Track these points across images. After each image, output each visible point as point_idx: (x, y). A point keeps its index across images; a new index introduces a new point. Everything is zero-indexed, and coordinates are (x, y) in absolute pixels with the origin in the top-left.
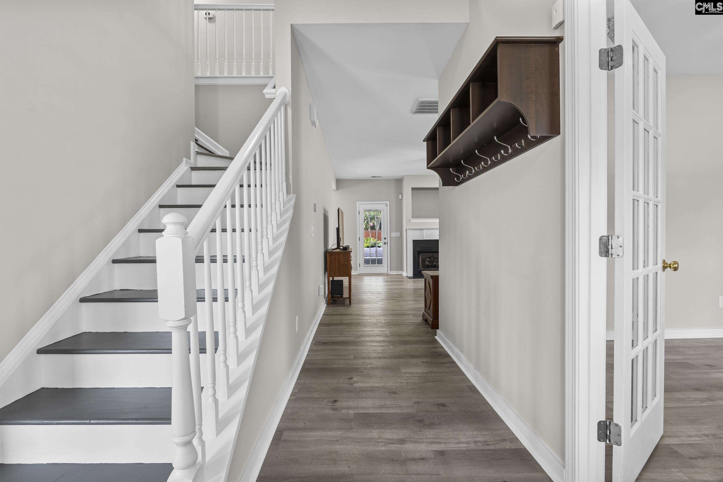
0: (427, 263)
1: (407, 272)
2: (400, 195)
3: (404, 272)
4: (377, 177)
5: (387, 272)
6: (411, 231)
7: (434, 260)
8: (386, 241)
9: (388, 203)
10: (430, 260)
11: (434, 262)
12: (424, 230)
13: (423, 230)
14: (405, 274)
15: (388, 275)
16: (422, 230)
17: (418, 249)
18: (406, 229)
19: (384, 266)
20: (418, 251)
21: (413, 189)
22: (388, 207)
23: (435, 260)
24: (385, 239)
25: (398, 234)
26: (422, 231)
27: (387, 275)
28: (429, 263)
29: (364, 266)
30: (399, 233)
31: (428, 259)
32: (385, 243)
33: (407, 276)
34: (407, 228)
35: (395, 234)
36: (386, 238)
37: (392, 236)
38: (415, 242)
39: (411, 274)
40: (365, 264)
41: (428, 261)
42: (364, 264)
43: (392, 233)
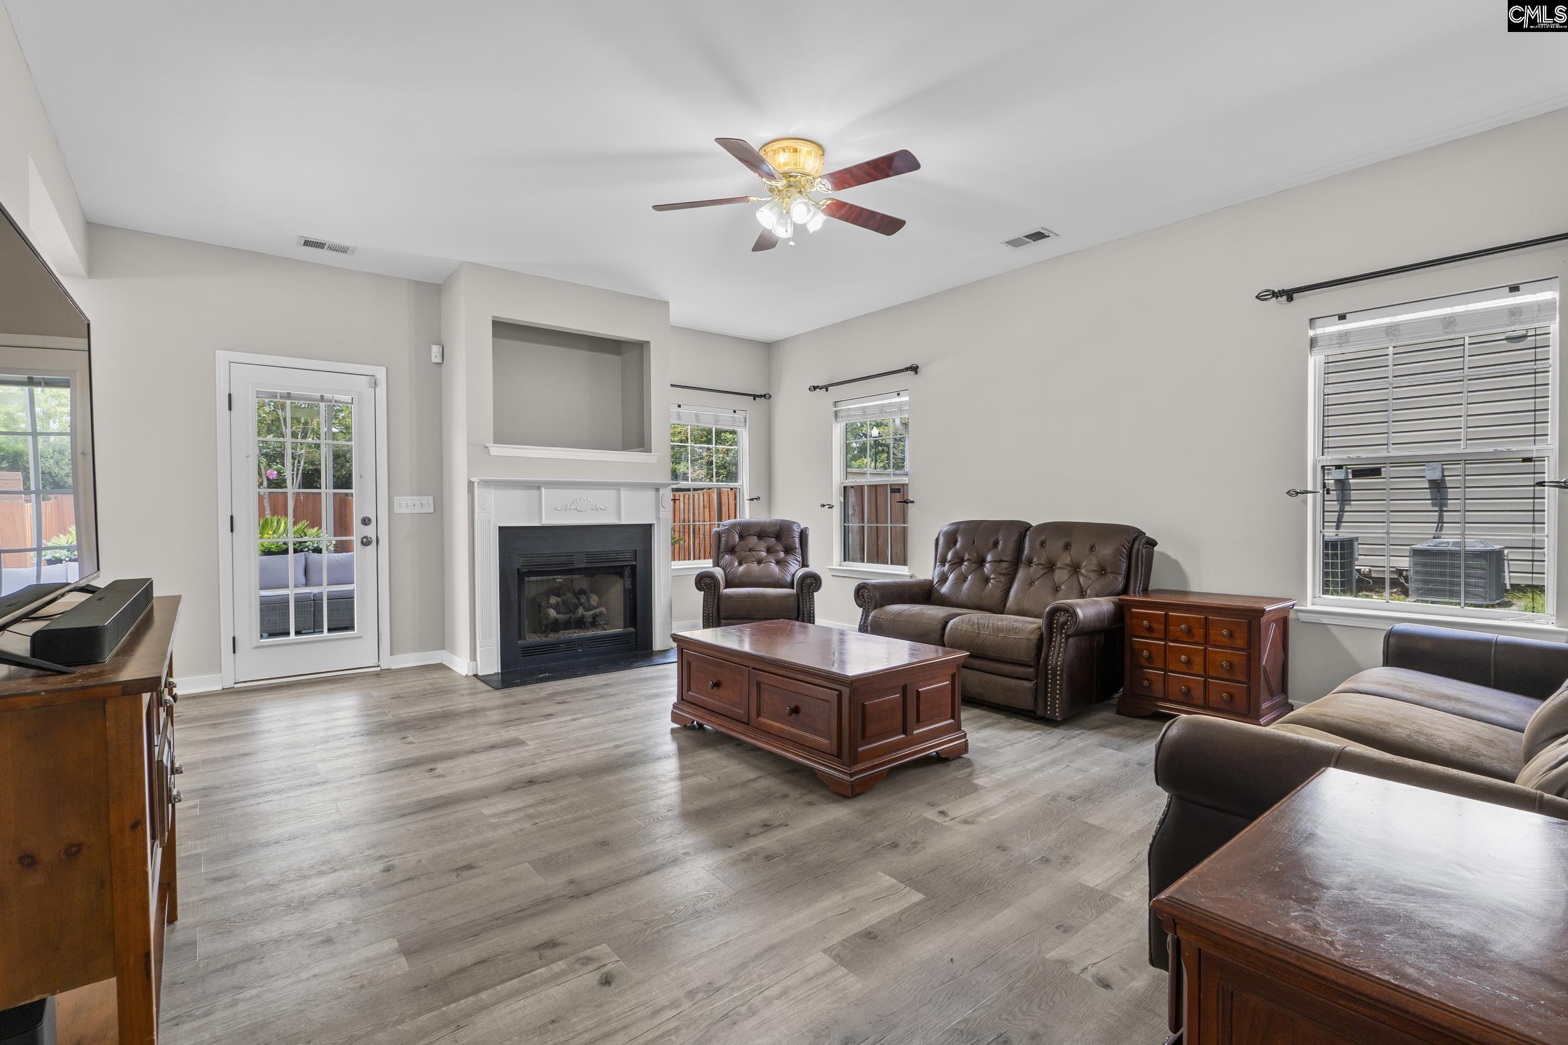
0: (552, 613)
1: (473, 657)
2: (436, 349)
3: (455, 658)
4: (331, 248)
5: (374, 662)
6: (493, 491)
7: (576, 602)
8: (370, 531)
9: (381, 373)
10: (563, 602)
11: (576, 608)
12: (543, 489)
13: (539, 488)
14: (462, 666)
15: (380, 675)
16: (537, 486)
17: (518, 563)
18: (471, 485)
19: (361, 637)
20: (518, 570)
21: (503, 329)
22: (382, 391)
23: (578, 599)
24: (366, 521)
25: (427, 504)
26: (536, 492)
27: (377, 674)
28: (557, 613)
29: (256, 647)
30: (431, 499)
31: (553, 600)
32: (366, 542)
33: (476, 676)
34: (472, 480)
35: (407, 504)
36: (370, 520)
37: (397, 510)
38: (506, 533)
39: (491, 665)
40: (265, 635)
41: (556, 607)
42: (262, 636)
43: (397, 500)
